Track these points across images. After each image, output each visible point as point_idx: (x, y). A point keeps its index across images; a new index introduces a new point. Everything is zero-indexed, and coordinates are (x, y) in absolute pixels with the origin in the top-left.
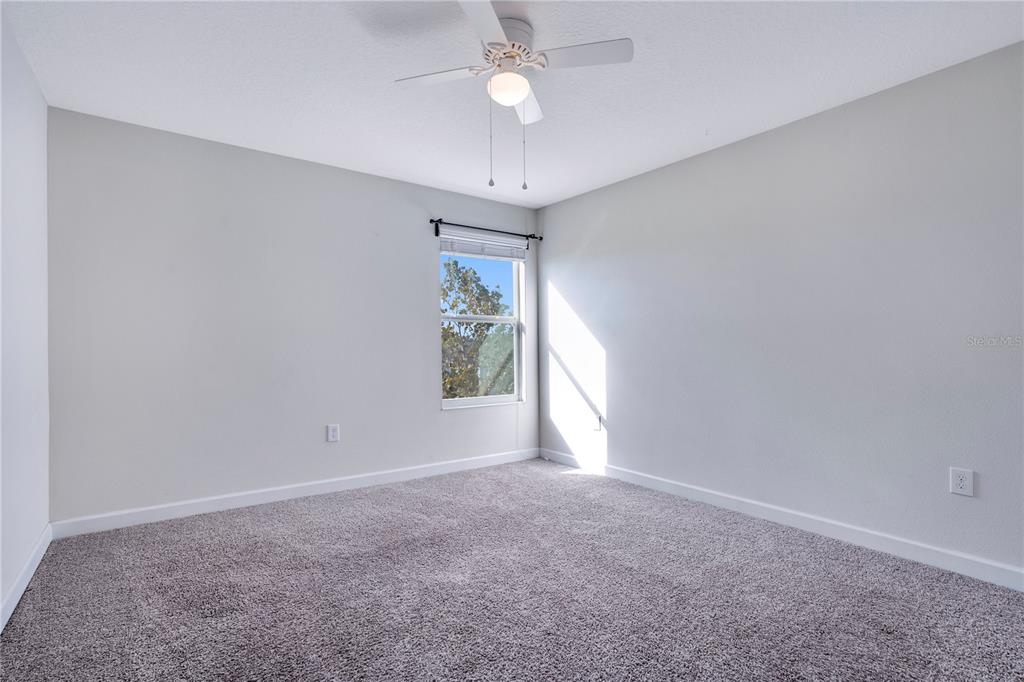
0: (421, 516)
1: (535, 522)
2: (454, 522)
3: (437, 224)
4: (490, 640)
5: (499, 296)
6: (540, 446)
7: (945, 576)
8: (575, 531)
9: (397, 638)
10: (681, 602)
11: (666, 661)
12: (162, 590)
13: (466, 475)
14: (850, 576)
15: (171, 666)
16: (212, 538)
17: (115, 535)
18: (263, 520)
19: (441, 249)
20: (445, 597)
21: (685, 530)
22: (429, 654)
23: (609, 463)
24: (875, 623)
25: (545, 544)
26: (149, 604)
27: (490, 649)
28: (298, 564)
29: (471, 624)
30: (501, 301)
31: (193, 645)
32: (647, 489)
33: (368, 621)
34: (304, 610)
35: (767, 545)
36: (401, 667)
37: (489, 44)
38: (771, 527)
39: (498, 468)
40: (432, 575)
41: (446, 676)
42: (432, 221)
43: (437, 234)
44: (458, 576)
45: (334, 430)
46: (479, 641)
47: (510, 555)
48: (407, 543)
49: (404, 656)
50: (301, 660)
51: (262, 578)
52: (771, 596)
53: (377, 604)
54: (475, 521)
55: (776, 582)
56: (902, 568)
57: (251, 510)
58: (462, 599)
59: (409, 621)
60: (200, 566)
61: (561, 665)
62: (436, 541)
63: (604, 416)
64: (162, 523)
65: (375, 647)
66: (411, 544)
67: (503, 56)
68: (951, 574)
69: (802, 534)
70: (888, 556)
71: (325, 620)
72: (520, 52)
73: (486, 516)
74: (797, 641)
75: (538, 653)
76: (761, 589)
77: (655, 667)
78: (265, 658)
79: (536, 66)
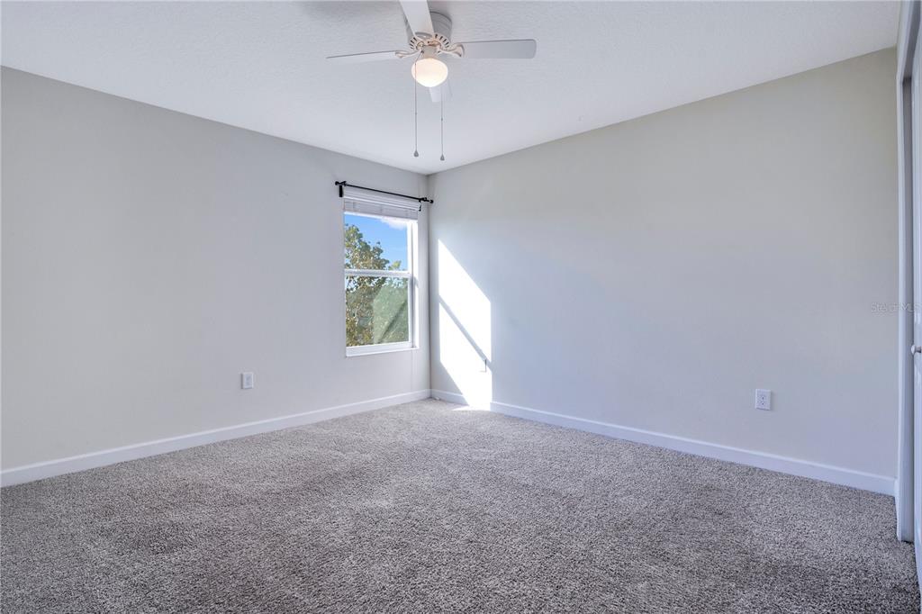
0: (337, 453)
1: (439, 452)
2: (369, 457)
3: (341, 186)
4: (424, 551)
5: (380, 251)
6: (431, 388)
7: (751, 471)
8: (475, 458)
9: (343, 557)
10: (571, 508)
11: (568, 553)
12: (106, 533)
13: (370, 415)
14: (691, 477)
15: (136, 598)
16: (141, 483)
17: (38, 485)
18: (187, 464)
19: (344, 210)
20: (376, 520)
21: (564, 452)
22: (374, 567)
23: (493, 399)
24: (709, 509)
25: (451, 470)
26: (97, 547)
27: (425, 558)
28: (232, 501)
29: (404, 540)
30: (382, 256)
31: (153, 578)
32: (527, 421)
33: (313, 545)
34: (250, 540)
35: (628, 458)
36: (352, 579)
37: (416, 33)
38: (629, 444)
39: (397, 408)
40: (359, 503)
41: (393, 583)
42: (337, 183)
43: (341, 195)
44: (383, 502)
45: (249, 378)
46: (415, 552)
47: (425, 481)
48: (330, 477)
49: (352, 571)
50: (261, 583)
51: (202, 515)
52: (637, 497)
53: (316, 531)
54: (387, 454)
55: (640, 486)
56: (723, 467)
57: (173, 455)
58: (392, 520)
59: (349, 542)
60: (137, 509)
61: (487, 564)
62: (356, 474)
63: (490, 359)
64: (84, 472)
65: (325, 565)
66: (334, 478)
67: (427, 44)
68: (755, 469)
69: (653, 448)
70: (713, 460)
71: (273, 547)
72: (441, 42)
73: (395, 450)
74: (660, 527)
75: (466, 557)
76: (629, 492)
77: (560, 558)
78: (225, 583)
79: (454, 55)
